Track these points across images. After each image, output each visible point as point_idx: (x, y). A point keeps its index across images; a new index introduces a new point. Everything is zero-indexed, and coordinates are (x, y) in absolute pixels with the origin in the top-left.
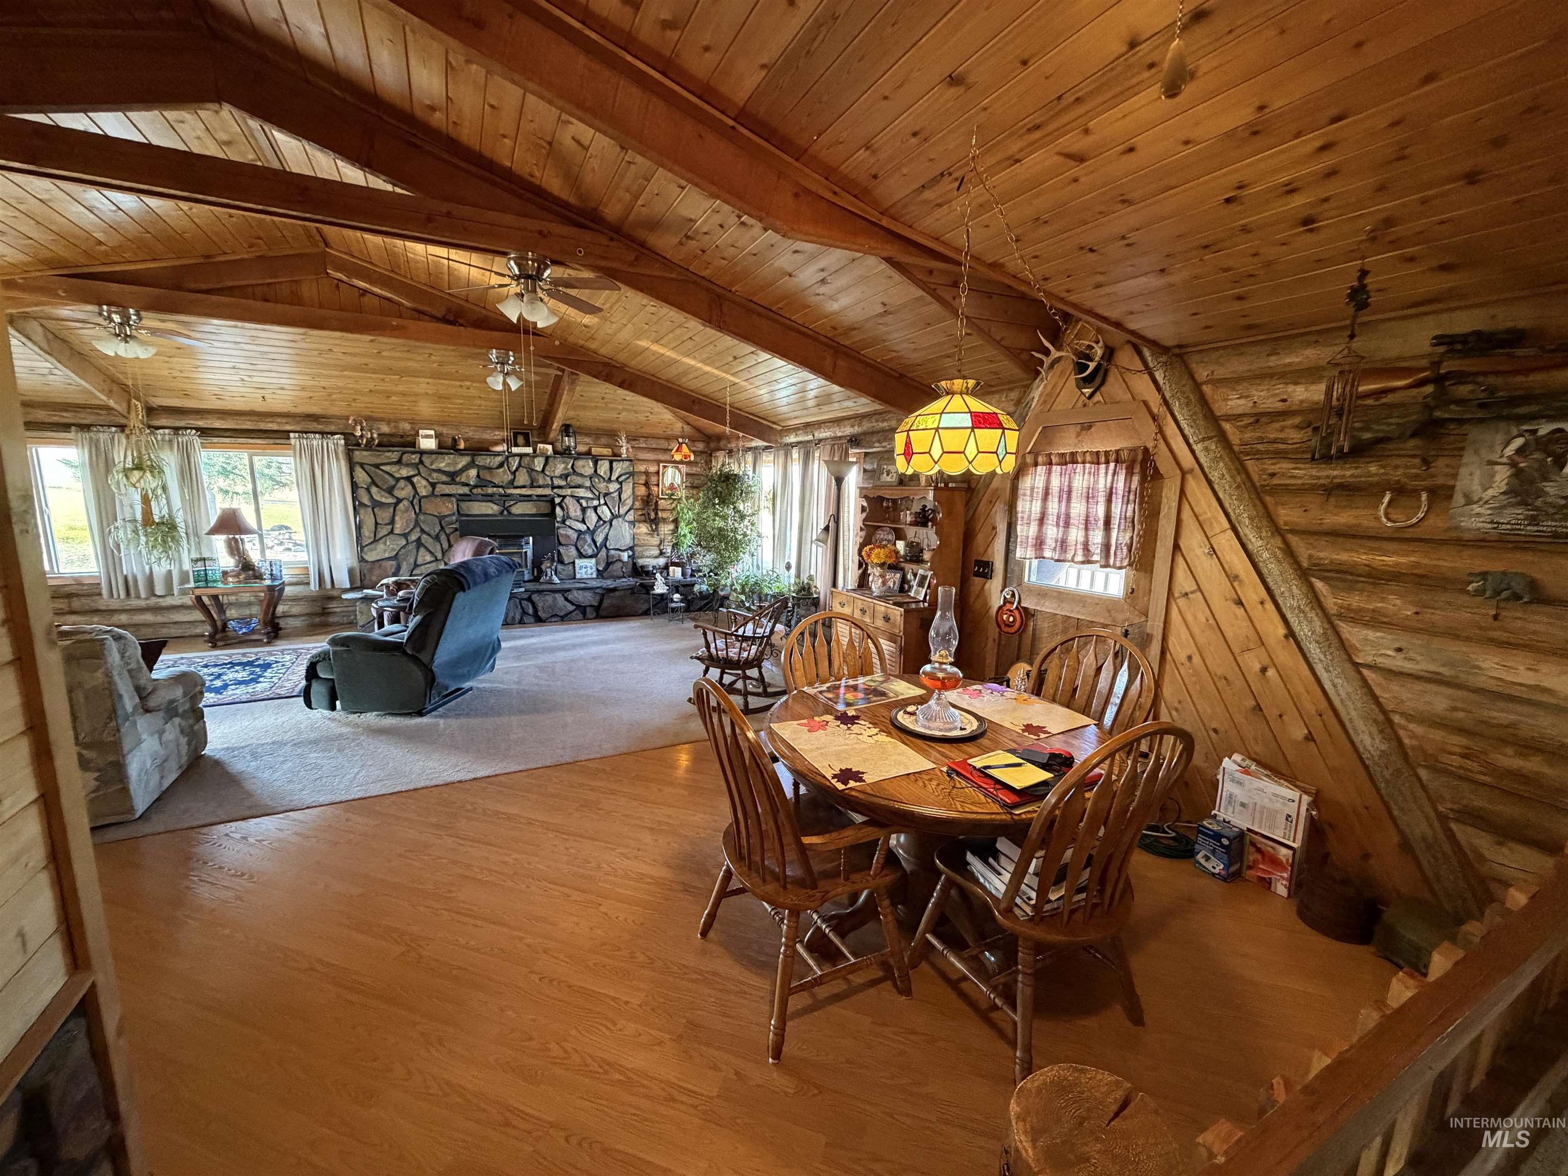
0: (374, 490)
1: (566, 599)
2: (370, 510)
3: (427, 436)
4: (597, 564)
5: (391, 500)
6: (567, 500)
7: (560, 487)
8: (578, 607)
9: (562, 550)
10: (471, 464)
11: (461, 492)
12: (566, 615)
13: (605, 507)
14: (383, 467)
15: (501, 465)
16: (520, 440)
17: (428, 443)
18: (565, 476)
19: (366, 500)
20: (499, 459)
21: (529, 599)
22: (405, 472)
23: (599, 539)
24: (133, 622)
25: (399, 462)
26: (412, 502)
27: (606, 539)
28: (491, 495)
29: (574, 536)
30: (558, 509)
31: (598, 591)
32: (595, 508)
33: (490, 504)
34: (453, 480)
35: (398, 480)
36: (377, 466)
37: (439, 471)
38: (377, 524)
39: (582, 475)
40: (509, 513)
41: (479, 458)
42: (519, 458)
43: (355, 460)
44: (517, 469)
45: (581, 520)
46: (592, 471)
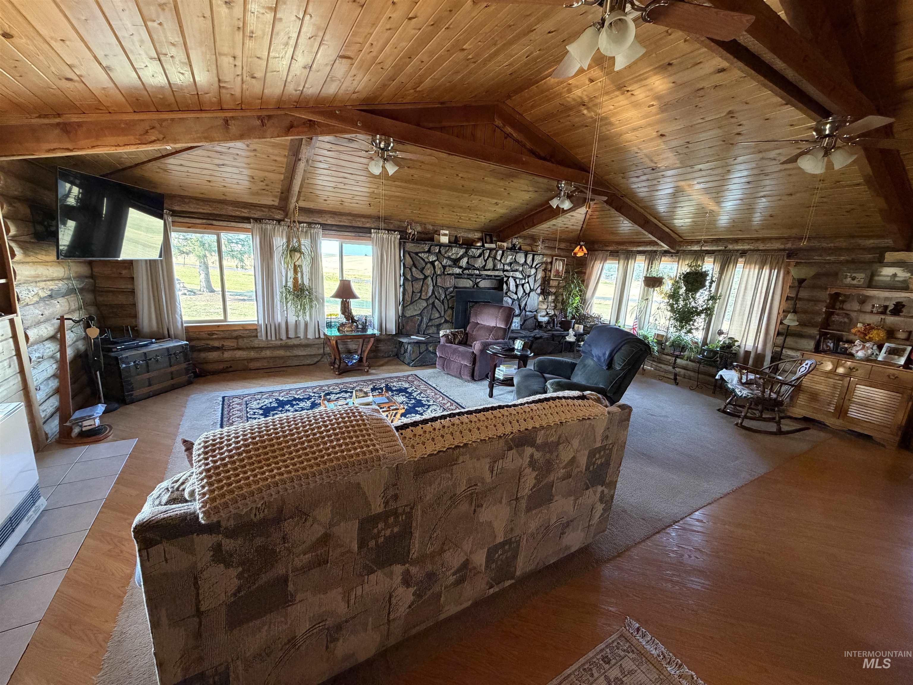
0: (414, 269)
2: (410, 283)
3: (445, 235)
4: (521, 320)
6: (510, 279)
7: (507, 271)
10: (465, 254)
11: (458, 272)
13: (527, 284)
14: (420, 255)
15: (480, 256)
16: (488, 239)
17: (444, 240)
18: (511, 264)
19: (409, 277)
20: (479, 251)
22: (431, 258)
23: (523, 305)
24: (274, 355)
25: (429, 251)
26: (432, 279)
27: (526, 305)
28: (471, 275)
29: (511, 302)
30: (504, 285)
32: (523, 285)
33: (469, 281)
34: (455, 264)
35: (426, 263)
36: (417, 254)
37: (448, 258)
38: (413, 292)
39: (519, 264)
40: (477, 286)
41: (470, 250)
42: (489, 251)
43: (407, 249)
44: (488, 258)
45: (515, 292)
46: (524, 260)
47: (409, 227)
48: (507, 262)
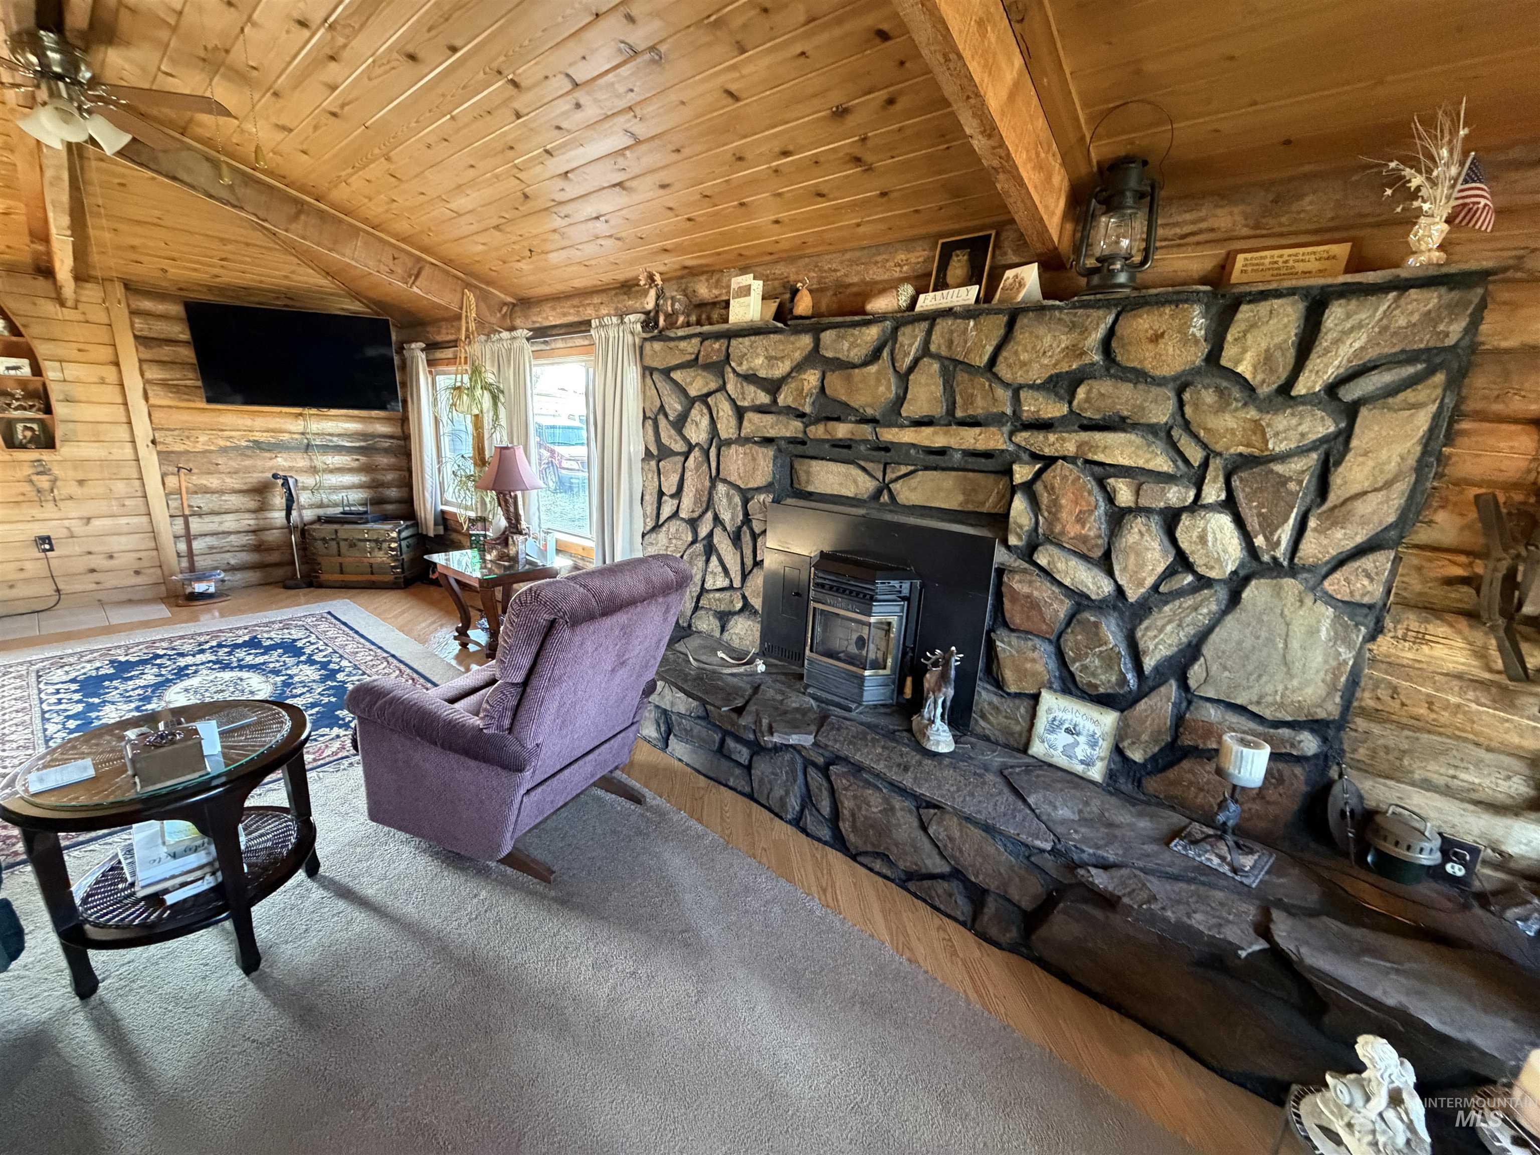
0: (662, 423)
1: (924, 828)
2: (653, 463)
3: (744, 292)
4: (1121, 735)
5: (679, 446)
6: (1059, 473)
7: (1044, 426)
8: (960, 876)
9: (1005, 645)
10: (812, 357)
11: (787, 432)
13: (1223, 522)
14: (675, 375)
15: (875, 356)
16: (958, 266)
17: (741, 310)
18: (1064, 385)
19: (652, 446)
20: (873, 333)
21: (824, 770)
22: (697, 384)
25: (696, 361)
26: (707, 454)
27: (1191, 650)
28: (848, 445)
29: (1061, 608)
30: (1019, 504)
32: (1174, 520)
33: (852, 471)
34: (775, 401)
35: (691, 402)
36: (668, 373)
37: (750, 378)
38: (661, 494)
39: (1139, 376)
40: (893, 498)
41: (827, 336)
42: (925, 325)
43: (648, 362)
44: (916, 362)
45: (1097, 553)
46: (1196, 355)
47: (653, 293)
48: (1037, 374)
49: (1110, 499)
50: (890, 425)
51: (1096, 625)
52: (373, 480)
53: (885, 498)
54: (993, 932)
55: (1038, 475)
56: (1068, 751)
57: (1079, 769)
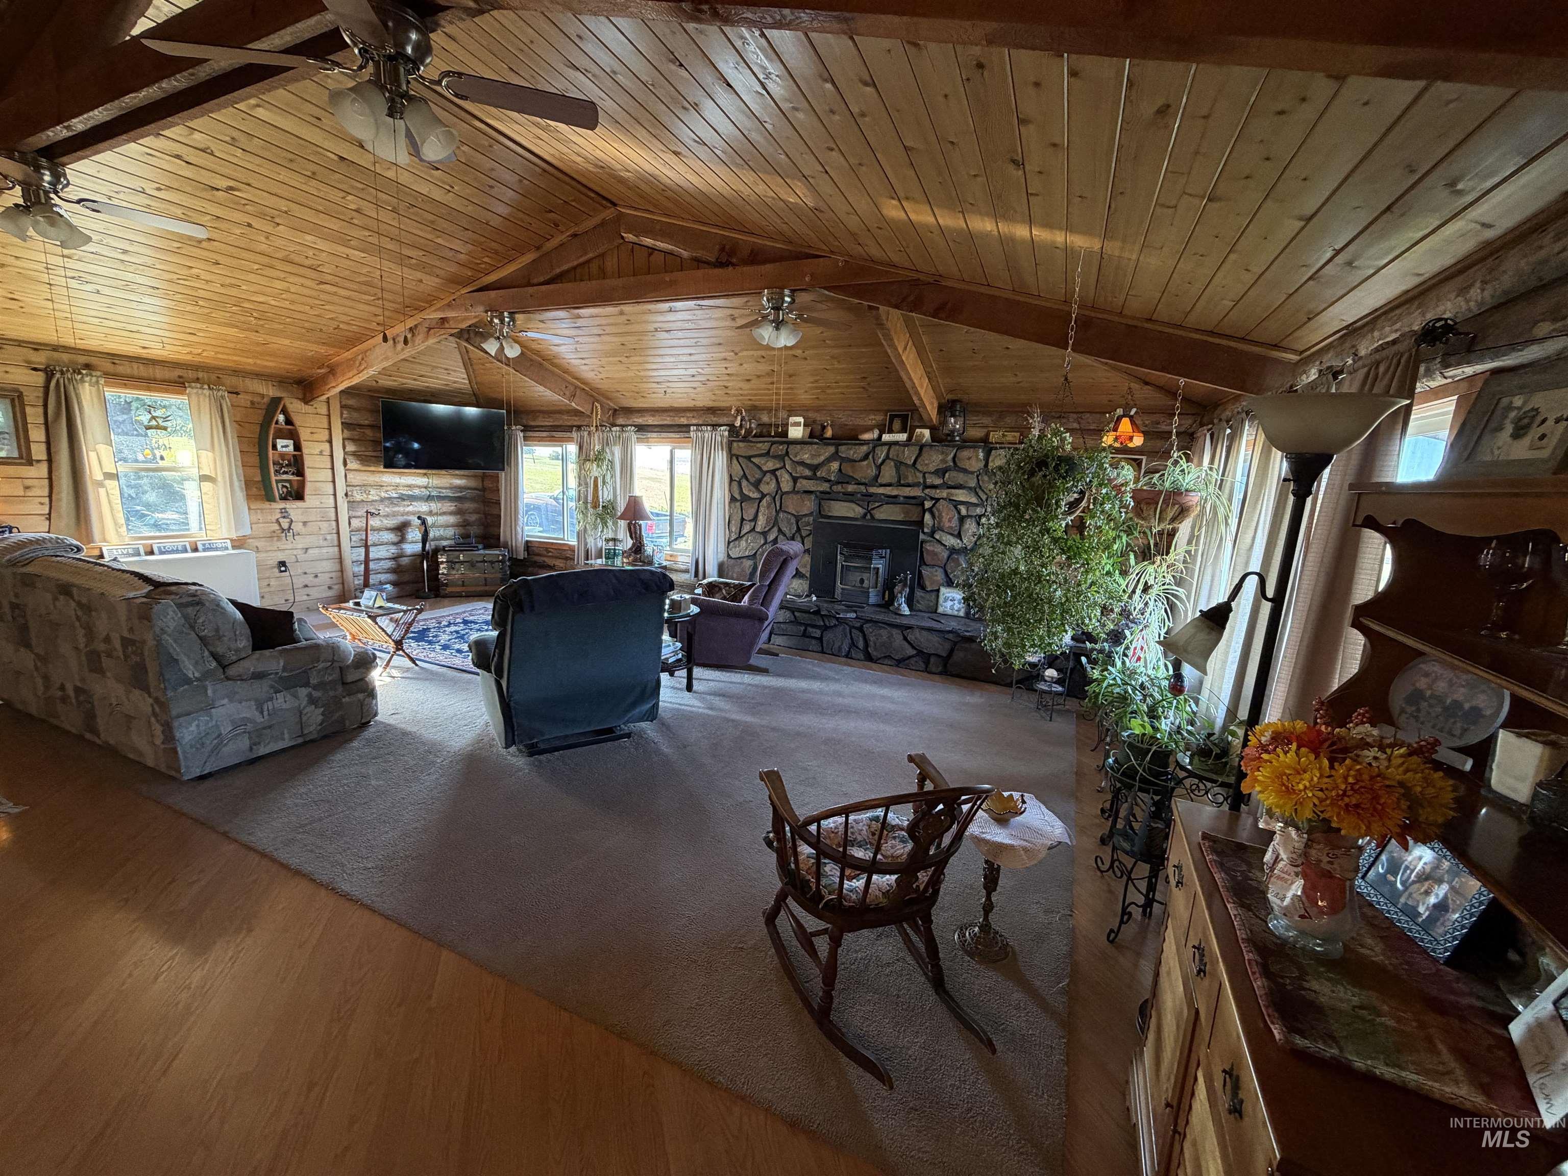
0: (744, 483)
1: (905, 639)
2: (738, 504)
3: (797, 424)
5: (756, 495)
6: (941, 504)
7: (935, 487)
8: (920, 653)
9: (926, 571)
10: (835, 456)
11: (821, 488)
12: (904, 660)
14: (753, 460)
15: (866, 457)
16: (897, 424)
17: (796, 432)
18: (941, 472)
19: (737, 496)
20: (865, 448)
21: (861, 629)
22: (770, 465)
25: (768, 454)
26: (774, 498)
28: (852, 494)
29: (945, 554)
30: (927, 516)
31: (950, 636)
32: (979, 518)
33: (853, 506)
34: (815, 474)
36: (749, 458)
38: (743, 519)
39: (965, 471)
40: (872, 517)
41: (842, 448)
42: (887, 447)
43: (734, 452)
44: (884, 461)
45: (956, 533)
46: (982, 464)
47: (739, 418)
48: (932, 468)
49: (959, 512)
50: (873, 486)
51: (958, 559)
52: (465, 521)
53: (868, 517)
54: (934, 670)
55: (934, 505)
56: (952, 608)
57: (956, 613)
